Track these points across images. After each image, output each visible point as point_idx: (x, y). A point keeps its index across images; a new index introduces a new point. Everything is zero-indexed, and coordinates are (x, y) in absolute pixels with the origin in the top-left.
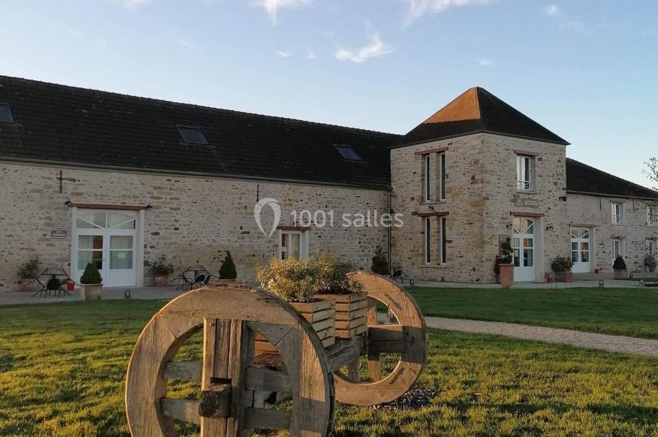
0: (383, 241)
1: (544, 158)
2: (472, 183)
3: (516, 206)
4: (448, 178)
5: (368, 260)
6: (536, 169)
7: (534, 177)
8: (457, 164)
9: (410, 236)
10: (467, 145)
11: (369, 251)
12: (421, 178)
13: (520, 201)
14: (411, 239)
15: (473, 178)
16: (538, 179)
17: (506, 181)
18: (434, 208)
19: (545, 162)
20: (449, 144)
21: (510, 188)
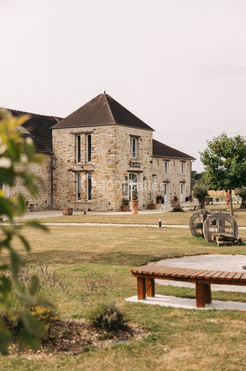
0: (48, 187)
1: (143, 139)
2: (109, 154)
3: (130, 167)
4: (93, 150)
5: (40, 199)
6: (140, 145)
7: (138, 150)
8: (99, 142)
9: (67, 184)
10: (105, 131)
11: (41, 193)
12: (74, 149)
13: (132, 164)
14: (67, 186)
15: (109, 151)
16: (140, 151)
17: (126, 153)
18: (84, 167)
19: (143, 141)
20: (94, 130)
21: (127, 157)
